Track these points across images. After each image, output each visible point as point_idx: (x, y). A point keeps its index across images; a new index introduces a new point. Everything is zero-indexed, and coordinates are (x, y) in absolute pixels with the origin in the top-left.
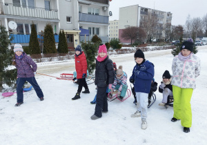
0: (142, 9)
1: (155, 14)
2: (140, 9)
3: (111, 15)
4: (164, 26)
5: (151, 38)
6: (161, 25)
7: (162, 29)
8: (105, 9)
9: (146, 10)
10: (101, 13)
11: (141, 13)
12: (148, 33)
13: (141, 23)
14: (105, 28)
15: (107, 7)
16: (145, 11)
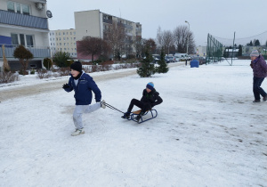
0: (105, 15)
1: (122, 24)
2: (101, 15)
3: (51, 16)
4: (133, 39)
5: (119, 54)
6: (130, 37)
7: (131, 42)
8: (40, 6)
9: (110, 17)
10: (34, 13)
11: (104, 21)
12: (115, 47)
13: (105, 34)
14: (44, 35)
15: (43, 4)
16: (108, 19)
